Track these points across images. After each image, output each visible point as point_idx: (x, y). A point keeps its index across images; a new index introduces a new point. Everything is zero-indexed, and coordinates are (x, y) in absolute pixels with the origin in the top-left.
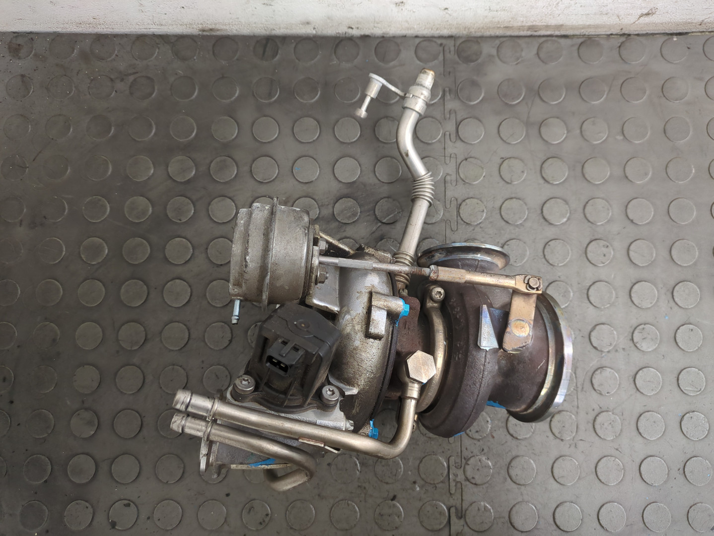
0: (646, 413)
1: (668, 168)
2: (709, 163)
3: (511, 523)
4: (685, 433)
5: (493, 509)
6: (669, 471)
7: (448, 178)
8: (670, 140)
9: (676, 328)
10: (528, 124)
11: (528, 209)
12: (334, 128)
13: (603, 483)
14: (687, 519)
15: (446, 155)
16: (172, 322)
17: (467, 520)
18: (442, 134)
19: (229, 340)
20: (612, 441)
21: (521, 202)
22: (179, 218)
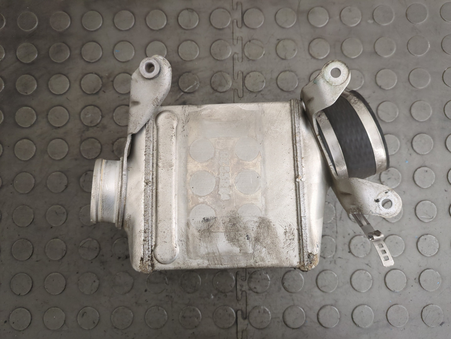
0: (391, 237)
1: (408, 45)
2: (442, 39)
3: (285, 322)
4: (421, 251)
5: (270, 311)
6: (407, 280)
7: (236, 56)
8: (410, 22)
9: (415, 170)
10: (299, 12)
11: (298, 79)
12: (145, 19)
13: (356, 290)
14: (421, 317)
15: (234, 38)
16: (21, 172)
17: (251, 321)
18: (231, 21)
19: (65, 186)
20: (364, 258)
21: (293, 74)
22: (26, 92)
